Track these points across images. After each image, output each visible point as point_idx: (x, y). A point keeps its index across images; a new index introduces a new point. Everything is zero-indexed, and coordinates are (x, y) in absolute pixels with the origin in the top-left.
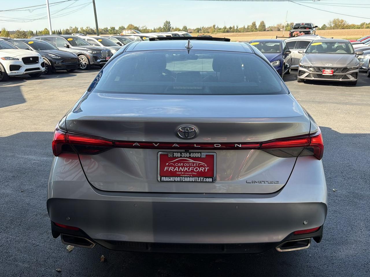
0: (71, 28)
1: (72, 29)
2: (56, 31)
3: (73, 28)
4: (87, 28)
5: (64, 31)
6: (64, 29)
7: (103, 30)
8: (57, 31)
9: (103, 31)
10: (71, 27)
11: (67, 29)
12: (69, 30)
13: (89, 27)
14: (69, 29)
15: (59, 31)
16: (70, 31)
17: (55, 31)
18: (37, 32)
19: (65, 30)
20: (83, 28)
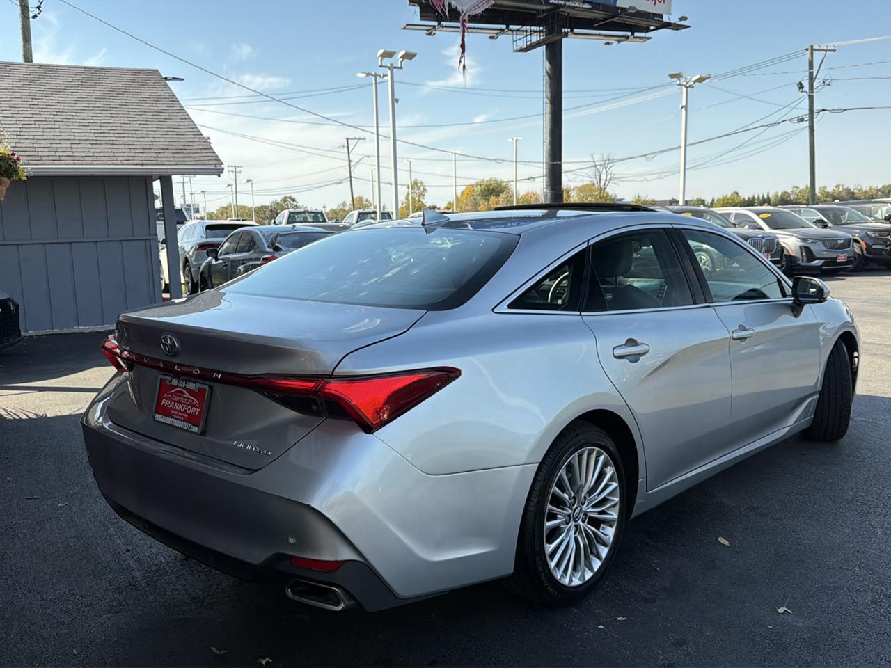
0: (795, 189)
1: (798, 191)
2: (758, 197)
3: (801, 188)
4: (836, 187)
5: (777, 196)
6: (777, 193)
7: (879, 190)
8: (761, 197)
9: (880, 193)
10: (797, 188)
11: (786, 192)
12: (789, 194)
13: (843, 186)
14: (789, 191)
15: (766, 197)
16: (792, 196)
17: (756, 197)
18: (713, 200)
19: (780, 194)
20: (825, 187)
